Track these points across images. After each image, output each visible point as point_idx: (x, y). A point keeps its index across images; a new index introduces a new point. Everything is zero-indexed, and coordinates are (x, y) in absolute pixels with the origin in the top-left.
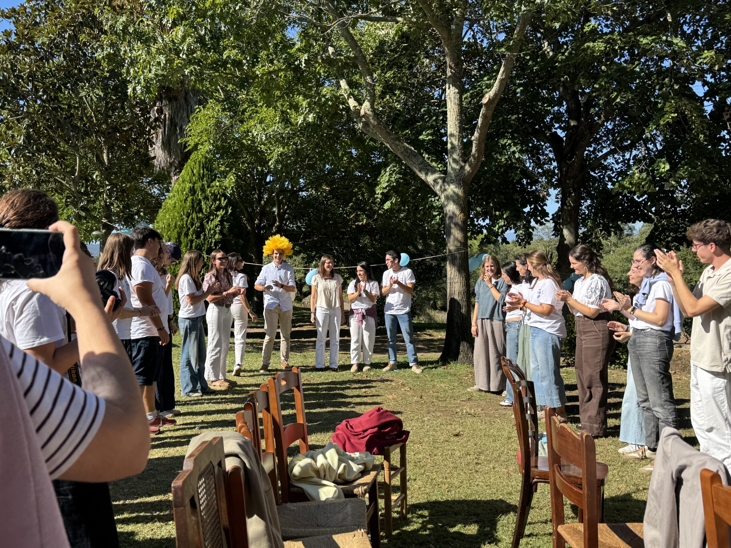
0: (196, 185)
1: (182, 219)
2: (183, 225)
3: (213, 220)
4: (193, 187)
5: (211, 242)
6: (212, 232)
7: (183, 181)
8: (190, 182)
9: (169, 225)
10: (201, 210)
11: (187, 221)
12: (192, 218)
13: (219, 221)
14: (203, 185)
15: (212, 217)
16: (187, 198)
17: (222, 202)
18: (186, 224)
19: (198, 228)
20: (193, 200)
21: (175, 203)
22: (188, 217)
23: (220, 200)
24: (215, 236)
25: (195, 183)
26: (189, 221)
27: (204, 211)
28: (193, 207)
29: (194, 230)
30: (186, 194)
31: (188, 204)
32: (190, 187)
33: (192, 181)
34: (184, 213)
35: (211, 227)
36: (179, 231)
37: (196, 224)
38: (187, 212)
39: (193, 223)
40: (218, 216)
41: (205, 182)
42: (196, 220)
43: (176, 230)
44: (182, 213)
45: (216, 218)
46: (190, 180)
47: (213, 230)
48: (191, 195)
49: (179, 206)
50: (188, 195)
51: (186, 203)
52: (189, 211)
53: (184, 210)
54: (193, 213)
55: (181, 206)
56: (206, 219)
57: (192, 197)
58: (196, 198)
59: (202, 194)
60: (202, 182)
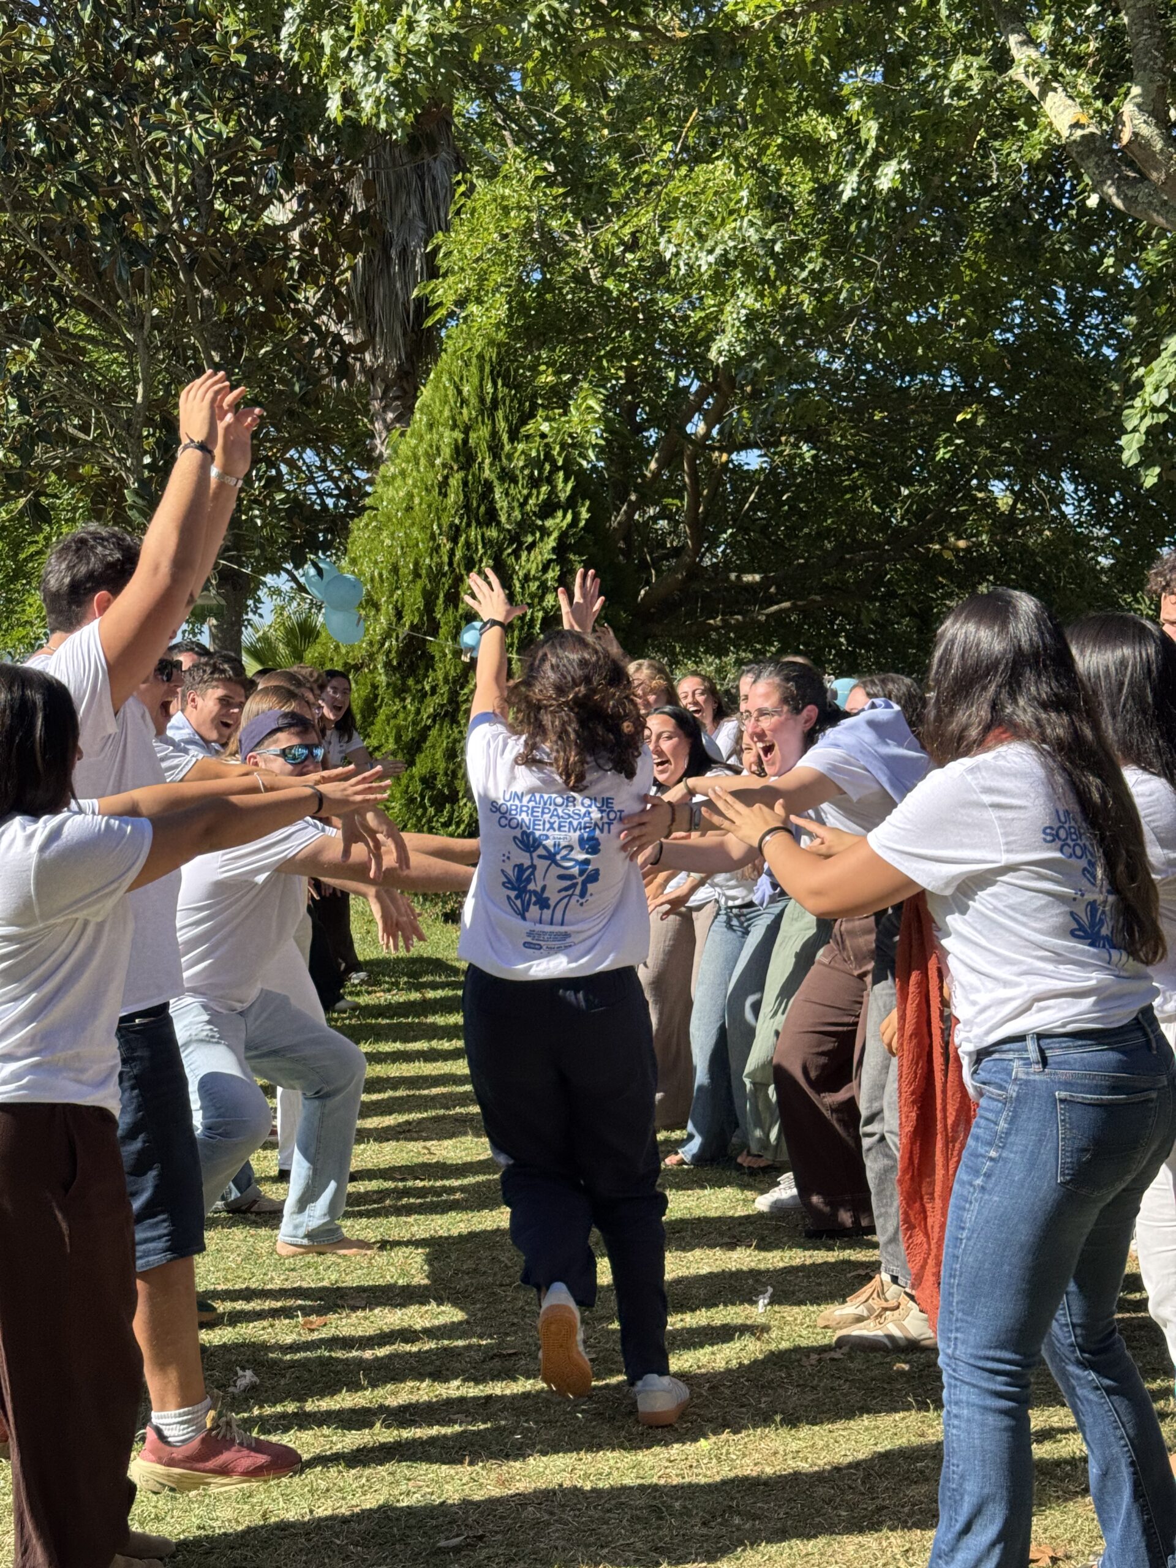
0: (473, 436)
1: (437, 549)
2: (440, 565)
3: (532, 545)
4: (465, 441)
5: (532, 619)
6: (534, 586)
7: (431, 426)
8: (454, 427)
9: (395, 569)
10: (492, 516)
11: (452, 553)
12: (468, 545)
13: (555, 550)
14: (494, 434)
15: (530, 539)
16: (446, 478)
17: (560, 485)
18: (450, 564)
20: (465, 483)
21: (410, 496)
22: (454, 540)
23: (550, 480)
25: (467, 430)
26: (458, 554)
27: (503, 519)
28: (467, 506)
30: (444, 465)
31: (452, 498)
32: (456, 440)
33: (458, 422)
34: (440, 527)
35: (529, 572)
36: (429, 586)
37: (481, 561)
38: (452, 525)
39: (472, 558)
40: (550, 534)
41: (503, 424)
42: (481, 551)
43: (420, 584)
44: (435, 527)
45: (542, 539)
46: (454, 420)
47: (535, 579)
48: (459, 469)
49: (424, 506)
50: (451, 468)
51: (445, 495)
52: (457, 521)
53: (439, 518)
54: (469, 525)
55: (430, 506)
56: (510, 545)
57: (462, 474)
58: (477, 479)
59: (492, 464)
60: (493, 423)
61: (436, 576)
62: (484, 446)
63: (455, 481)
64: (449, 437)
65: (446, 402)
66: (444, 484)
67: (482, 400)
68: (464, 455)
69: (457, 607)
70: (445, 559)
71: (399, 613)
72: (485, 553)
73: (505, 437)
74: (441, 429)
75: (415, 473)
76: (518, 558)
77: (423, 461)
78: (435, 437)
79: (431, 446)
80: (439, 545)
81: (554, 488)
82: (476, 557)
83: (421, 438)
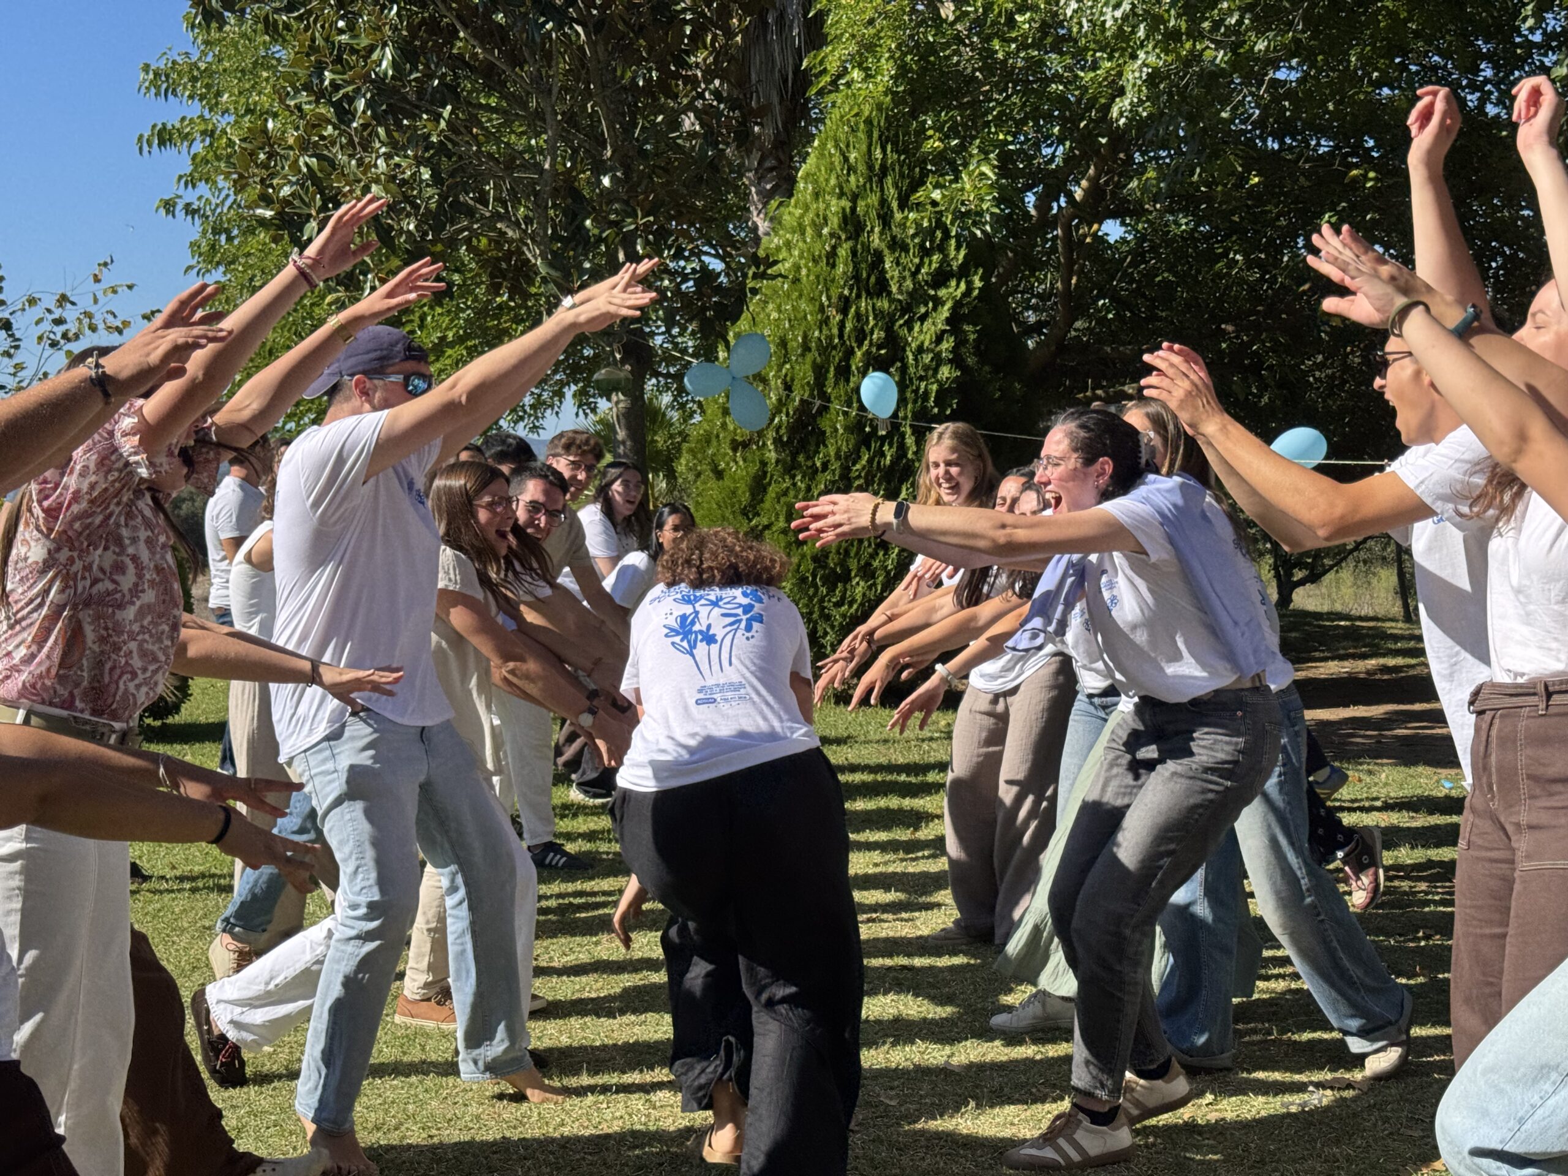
0: (861, 206)
1: (826, 321)
2: (830, 338)
3: (923, 318)
4: (853, 209)
5: (926, 393)
6: (927, 358)
7: (817, 195)
8: (842, 195)
9: (783, 343)
10: (882, 287)
11: (842, 325)
12: (858, 315)
13: (948, 321)
14: (883, 202)
15: (923, 310)
17: (953, 253)
18: (841, 336)
19: (880, 347)
20: (854, 252)
21: (797, 267)
22: (844, 311)
23: (942, 248)
24: (936, 371)
25: (854, 198)
27: (894, 289)
28: (856, 277)
29: (868, 353)
30: (832, 235)
31: (840, 269)
32: (844, 209)
33: (845, 190)
34: (829, 298)
35: (922, 343)
36: (819, 360)
37: (872, 333)
38: (841, 296)
39: (862, 330)
40: (943, 304)
41: (892, 191)
42: (872, 323)
43: (809, 357)
44: (824, 299)
45: (935, 309)
46: (841, 188)
47: (928, 350)
48: (848, 239)
49: (812, 278)
50: (839, 238)
51: (833, 266)
52: (846, 292)
53: (828, 290)
54: (859, 296)
55: (818, 277)
56: (902, 316)
57: (850, 243)
58: (867, 247)
59: (882, 233)
60: (882, 190)
61: (825, 349)
62: (873, 214)
63: (843, 252)
64: (836, 206)
65: (831, 169)
66: (832, 255)
67: (870, 167)
68: (853, 225)
69: (848, 381)
70: (835, 331)
71: (788, 387)
72: (876, 325)
73: (895, 205)
74: (827, 197)
75: (800, 244)
76: (910, 329)
77: (809, 231)
78: (822, 206)
79: (818, 215)
80: (828, 317)
81: (946, 256)
82: (867, 329)
83: (807, 208)
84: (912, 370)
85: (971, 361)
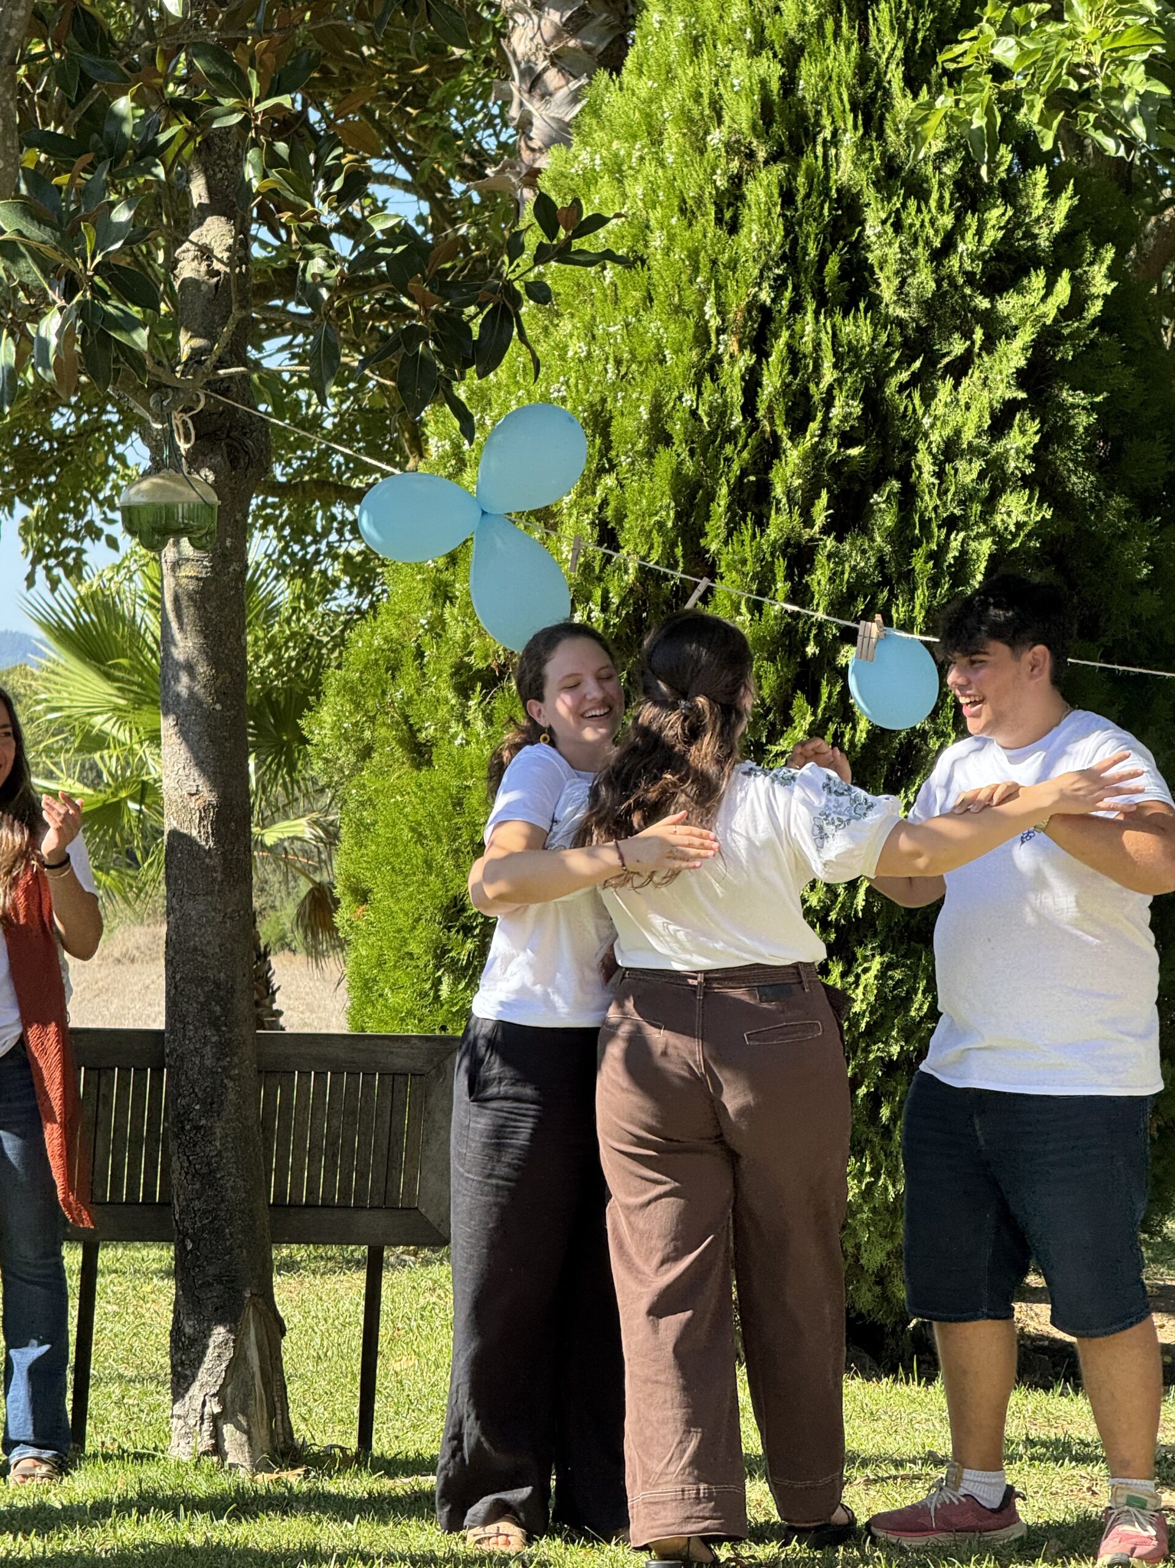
0: (808, 72)
1: (712, 368)
2: (721, 412)
3: (960, 368)
4: (789, 84)
5: (963, 559)
6: (968, 472)
7: (695, 44)
8: (759, 46)
9: (599, 421)
11: (752, 383)
12: (794, 355)
13: (1022, 378)
14: (865, 68)
15: (958, 347)
16: (737, 181)
17: (1039, 205)
18: (749, 408)
19: (847, 439)
20: (788, 196)
22: (759, 345)
23: (1010, 192)
24: (990, 504)
25: (792, 57)
26: (771, 381)
27: (887, 291)
28: (791, 257)
29: (816, 453)
30: (731, 148)
31: (751, 235)
32: (763, 83)
33: (770, 33)
34: (722, 310)
35: (958, 432)
36: (689, 467)
37: (828, 402)
38: (754, 304)
39: (805, 393)
40: (1011, 334)
41: (890, 40)
42: (829, 375)
43: (665, 460)
44: (710, 310)
45: (989, 345)
46: (759, 30)
47: (974, 451)
48: (773, 158)
49: (678, 254)
50: (751, 155)
51: (734, 228)
52: (765, 296)
53: (719, 287)
54: (797, 307)
55: (693, 255)
56: (906, 361)
57: (779, 170)
58: (820, 184)
59: (861, 147)
60: (864, 38)
61: (709, 439)
62: (840, 97)
63: (759, 191)
64: (745, 74)
66: (732, 196)
68: (786, 123)
69: (761, 522)
70: (736, 395)
71: (608, 537)
72: (840, 381)
73: (895, 76)
74: (723, 51)
75: (649, 168)
76: (928, 397)
77: (673, 136)
78: (708, 72)
79: (697, 97)
80: (717, 359)
81: (1021, 211)
82: (817, 393)
83: (669, 77)
84: (928, 501)
85: (1080, 482)
